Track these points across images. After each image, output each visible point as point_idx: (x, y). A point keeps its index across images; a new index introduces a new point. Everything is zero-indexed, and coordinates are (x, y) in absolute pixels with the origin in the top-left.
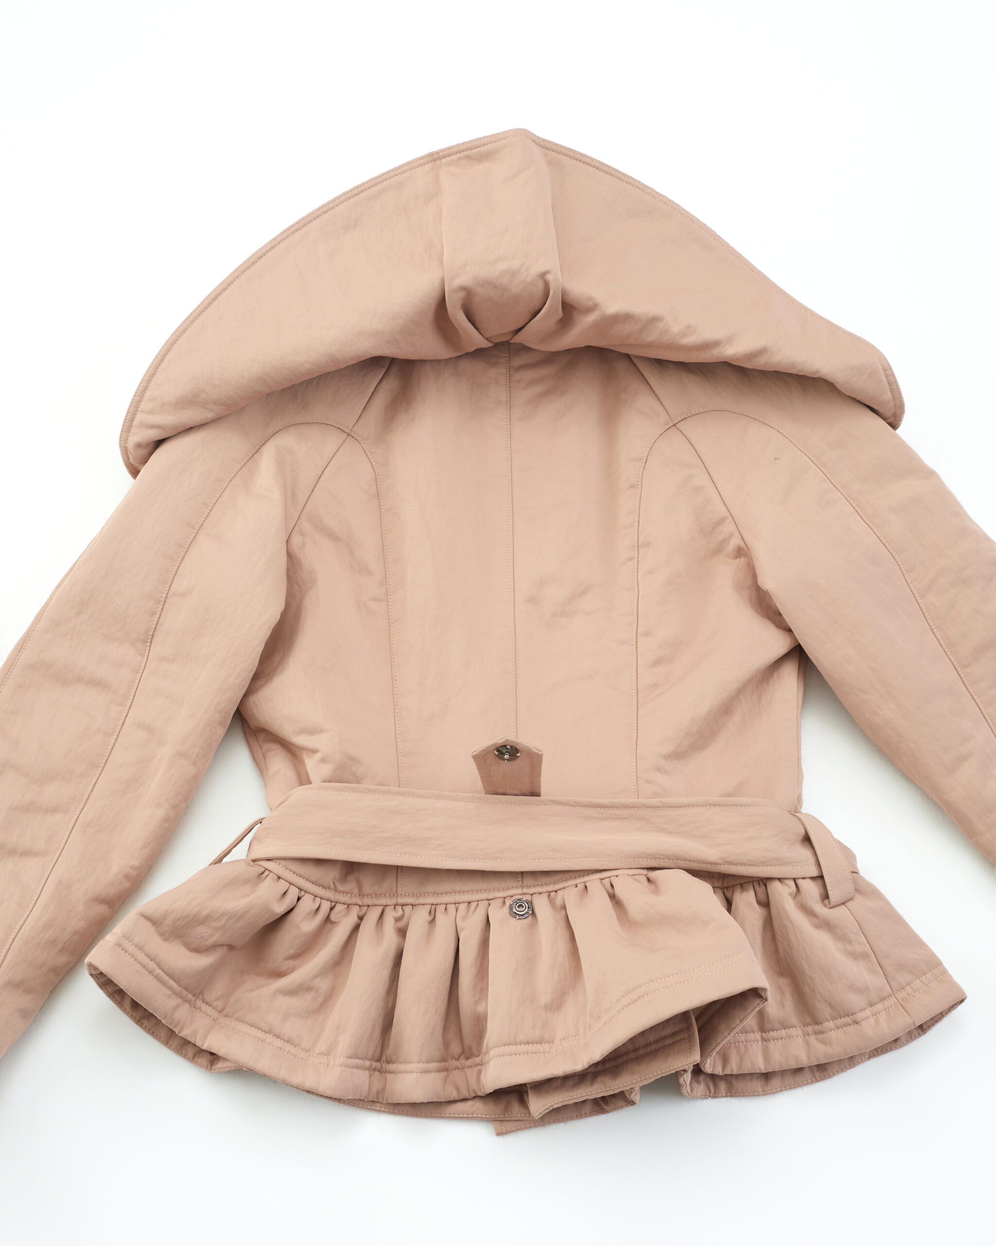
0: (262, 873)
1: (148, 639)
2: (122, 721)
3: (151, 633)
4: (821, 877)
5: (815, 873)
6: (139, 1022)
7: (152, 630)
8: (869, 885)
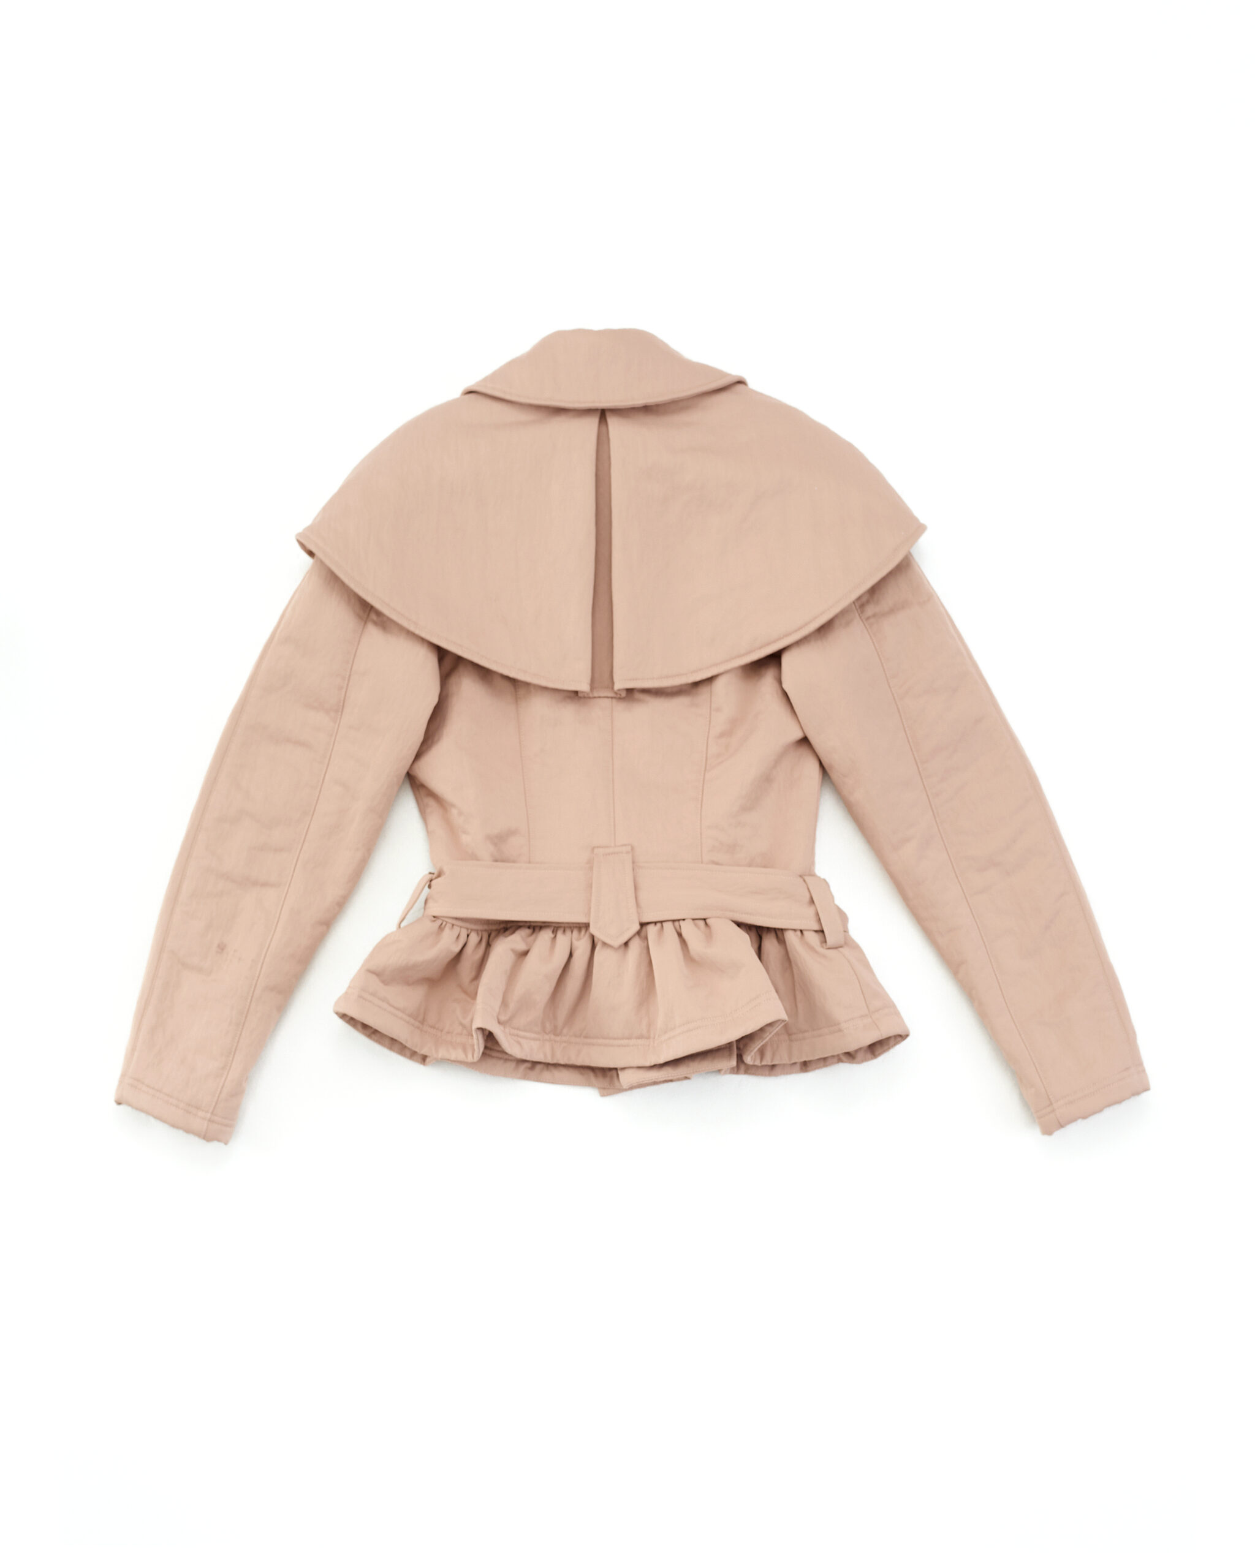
0: (442, 924)
1: (339, 709)
2: (323, 776)
3: (341, 704)
4: (822, 931)
5: (817, 928)
6: (369, 1036)
7: (342, 702)
8: (853, 941)
